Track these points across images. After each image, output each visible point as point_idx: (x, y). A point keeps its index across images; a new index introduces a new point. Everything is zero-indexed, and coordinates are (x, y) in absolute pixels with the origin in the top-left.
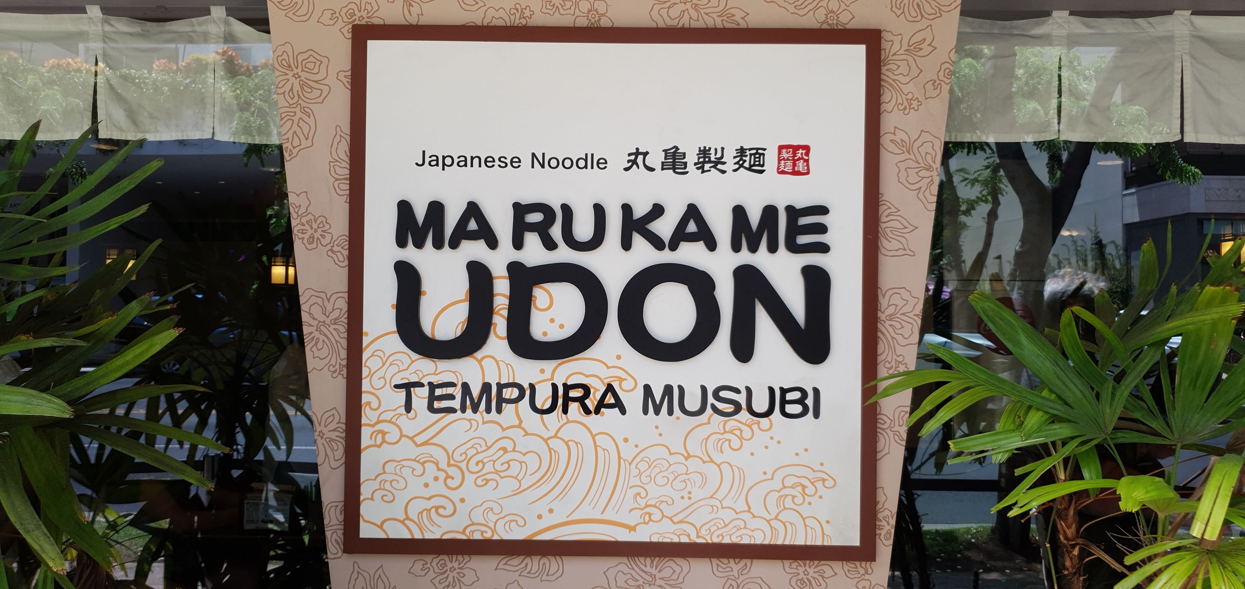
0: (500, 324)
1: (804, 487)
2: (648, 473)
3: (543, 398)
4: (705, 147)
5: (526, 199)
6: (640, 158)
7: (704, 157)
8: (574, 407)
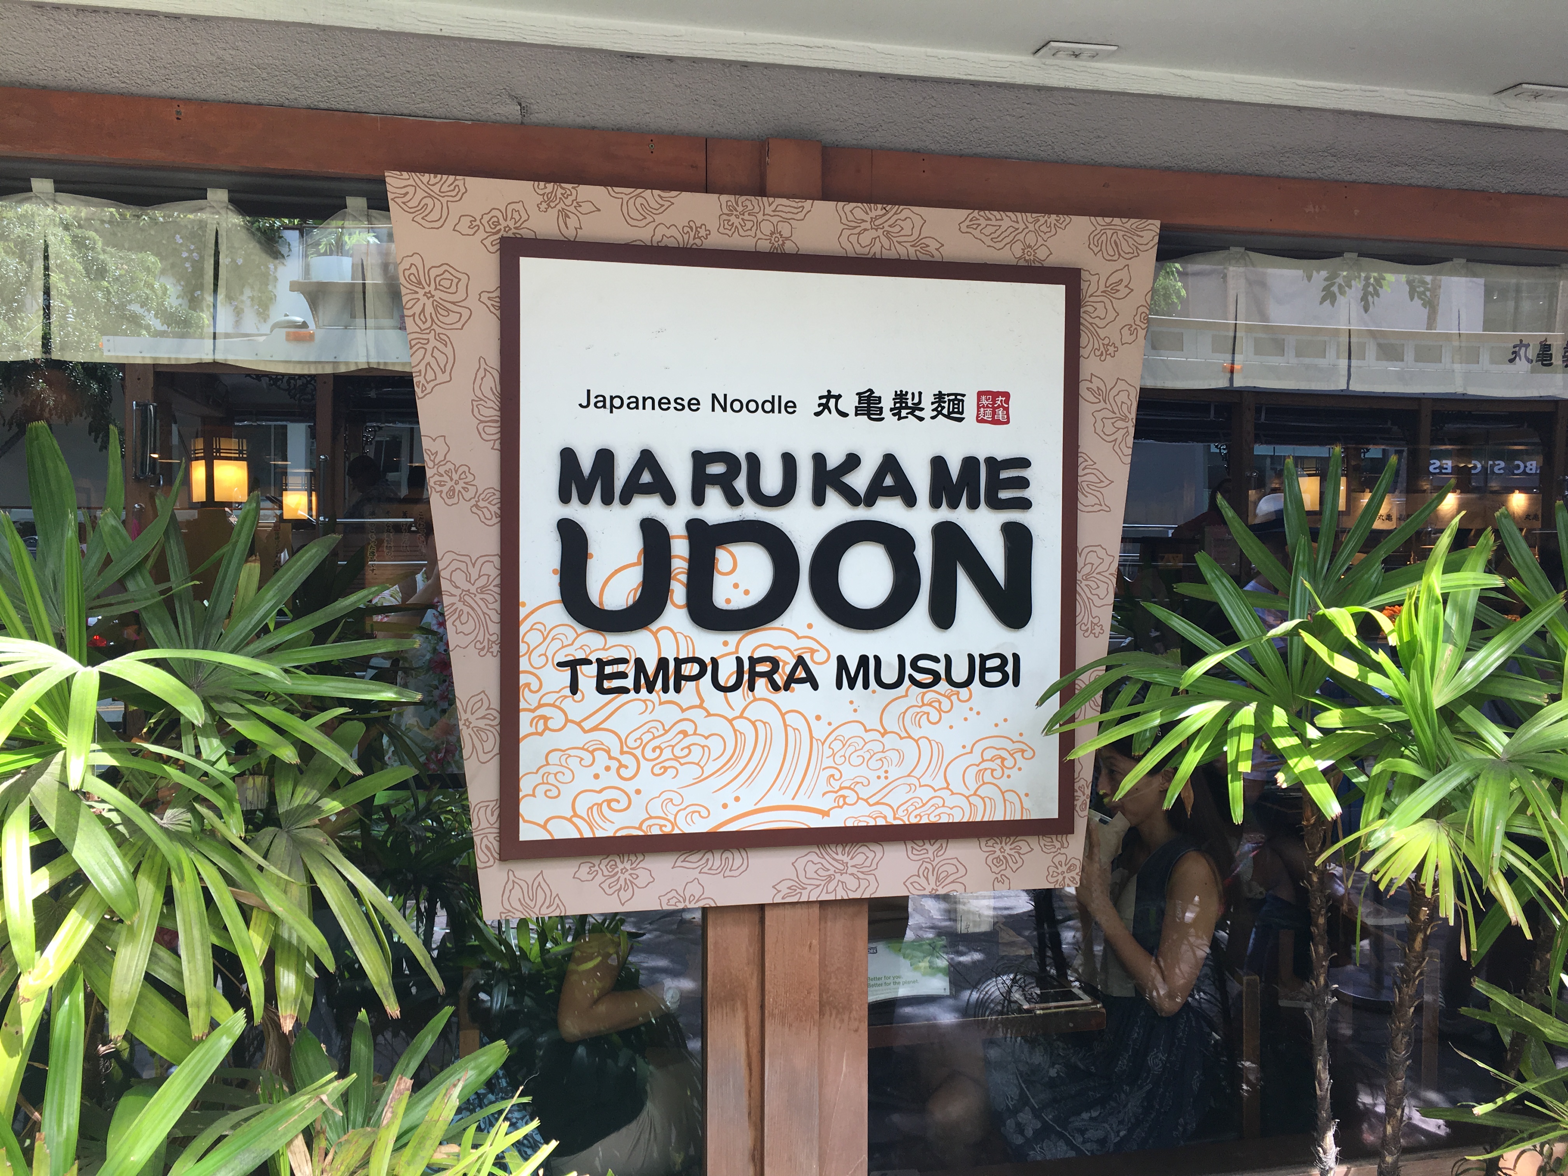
0: (678, 591)
1: (1003, 759)
2: (842, 753)
3: (727, 673)
4: (901, 391)
5: (707, 447)
6: (833, 401)
7: (901, 403)
8: (761, 683)
